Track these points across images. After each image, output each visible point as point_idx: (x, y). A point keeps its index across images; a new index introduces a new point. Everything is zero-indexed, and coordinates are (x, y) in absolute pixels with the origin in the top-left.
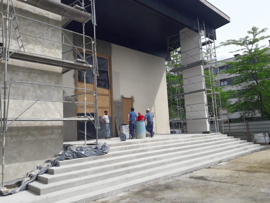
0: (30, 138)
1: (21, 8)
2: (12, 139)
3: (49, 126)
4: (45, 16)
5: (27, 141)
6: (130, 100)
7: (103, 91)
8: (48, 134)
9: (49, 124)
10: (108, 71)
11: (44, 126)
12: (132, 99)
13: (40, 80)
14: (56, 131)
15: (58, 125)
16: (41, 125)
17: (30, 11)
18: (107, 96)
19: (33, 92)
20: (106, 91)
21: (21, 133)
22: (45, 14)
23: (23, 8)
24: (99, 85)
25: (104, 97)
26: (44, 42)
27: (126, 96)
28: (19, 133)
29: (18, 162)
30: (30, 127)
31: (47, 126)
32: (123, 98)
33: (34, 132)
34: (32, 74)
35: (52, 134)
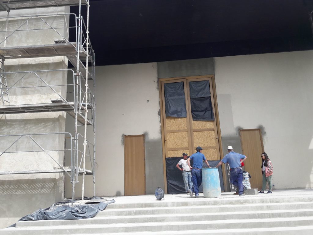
0: (19, 192)
1: (23, 63)
2: (3, 192)
3: (40, 179)
4: (45, 62)
5: (17, 195)
6: (257, 132)
7: (204, 125)
8: (39, 188)
9: (40, 176)
10: (210, 97)
11: (35, 178)
12: (260, 130)
13: (34, 130)
14: (47, 185)
15: (50, 178)
16: (32, 178)
17: (30, 63)
18: (211, 132)
19: (26, 143)
20: (210, 125)
21: (12, 187)
22: (45, 61)
23: (25, 63)
24: (196, 118)
25: (206, 133)
26: (42, 90)
27: (245, 127)
28: (10, 186)
29: (7, 217)
30: (21, 180)
31: (38, 179)
32: (240, 130)
33: (25, 186)
34: (28, 125)
35: (43, 187)
